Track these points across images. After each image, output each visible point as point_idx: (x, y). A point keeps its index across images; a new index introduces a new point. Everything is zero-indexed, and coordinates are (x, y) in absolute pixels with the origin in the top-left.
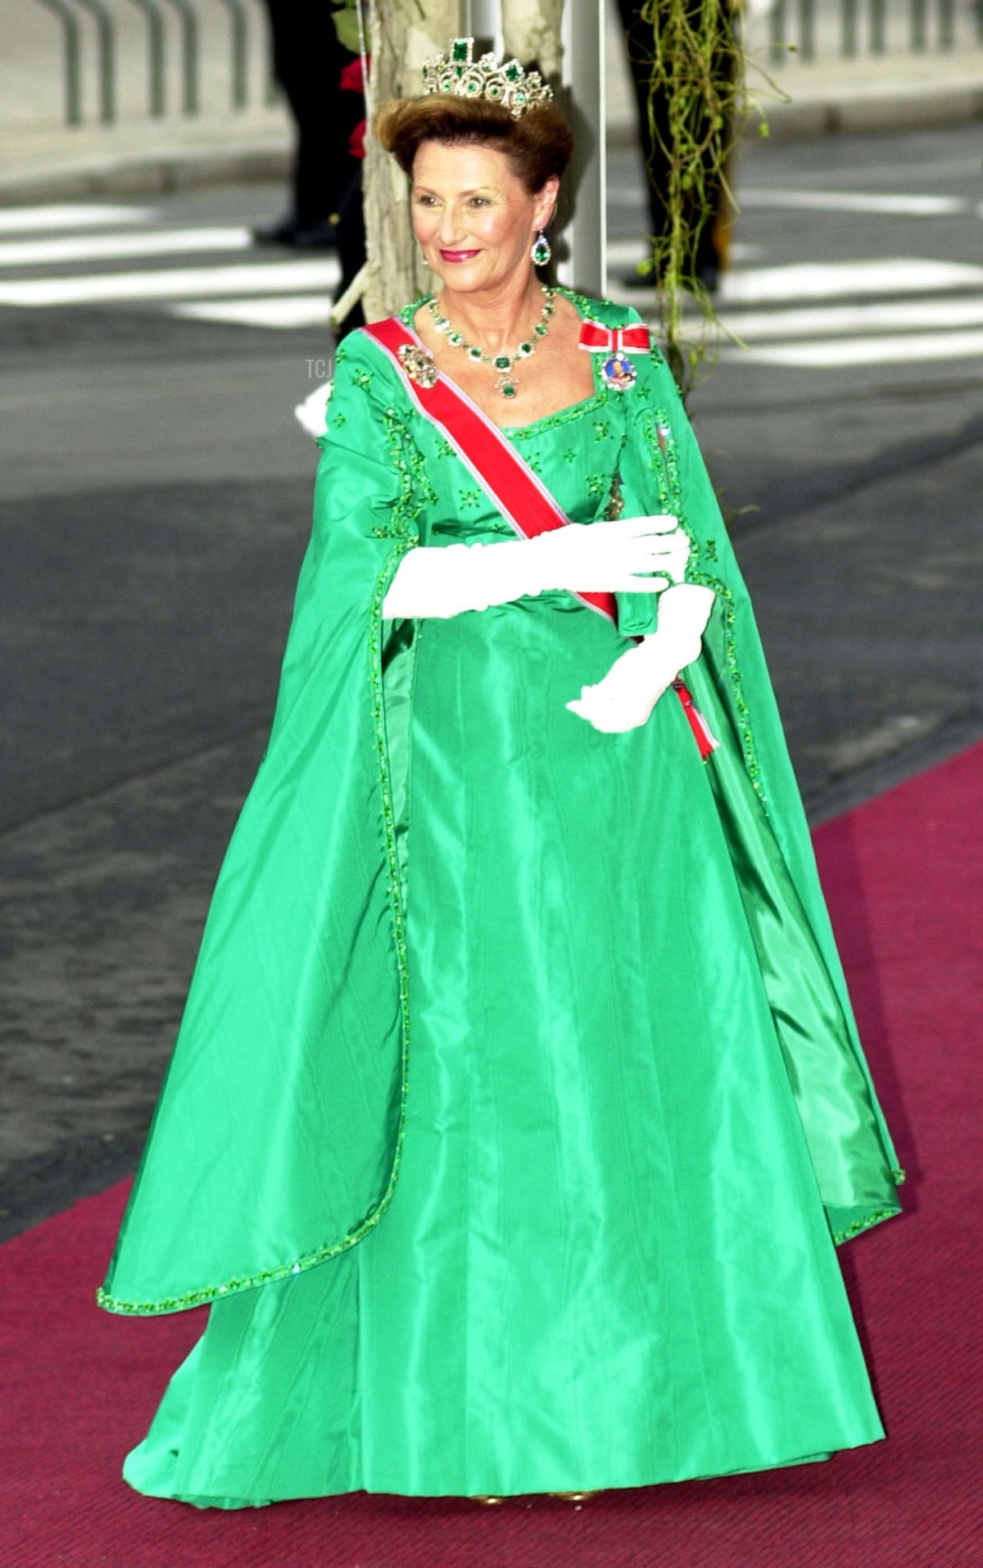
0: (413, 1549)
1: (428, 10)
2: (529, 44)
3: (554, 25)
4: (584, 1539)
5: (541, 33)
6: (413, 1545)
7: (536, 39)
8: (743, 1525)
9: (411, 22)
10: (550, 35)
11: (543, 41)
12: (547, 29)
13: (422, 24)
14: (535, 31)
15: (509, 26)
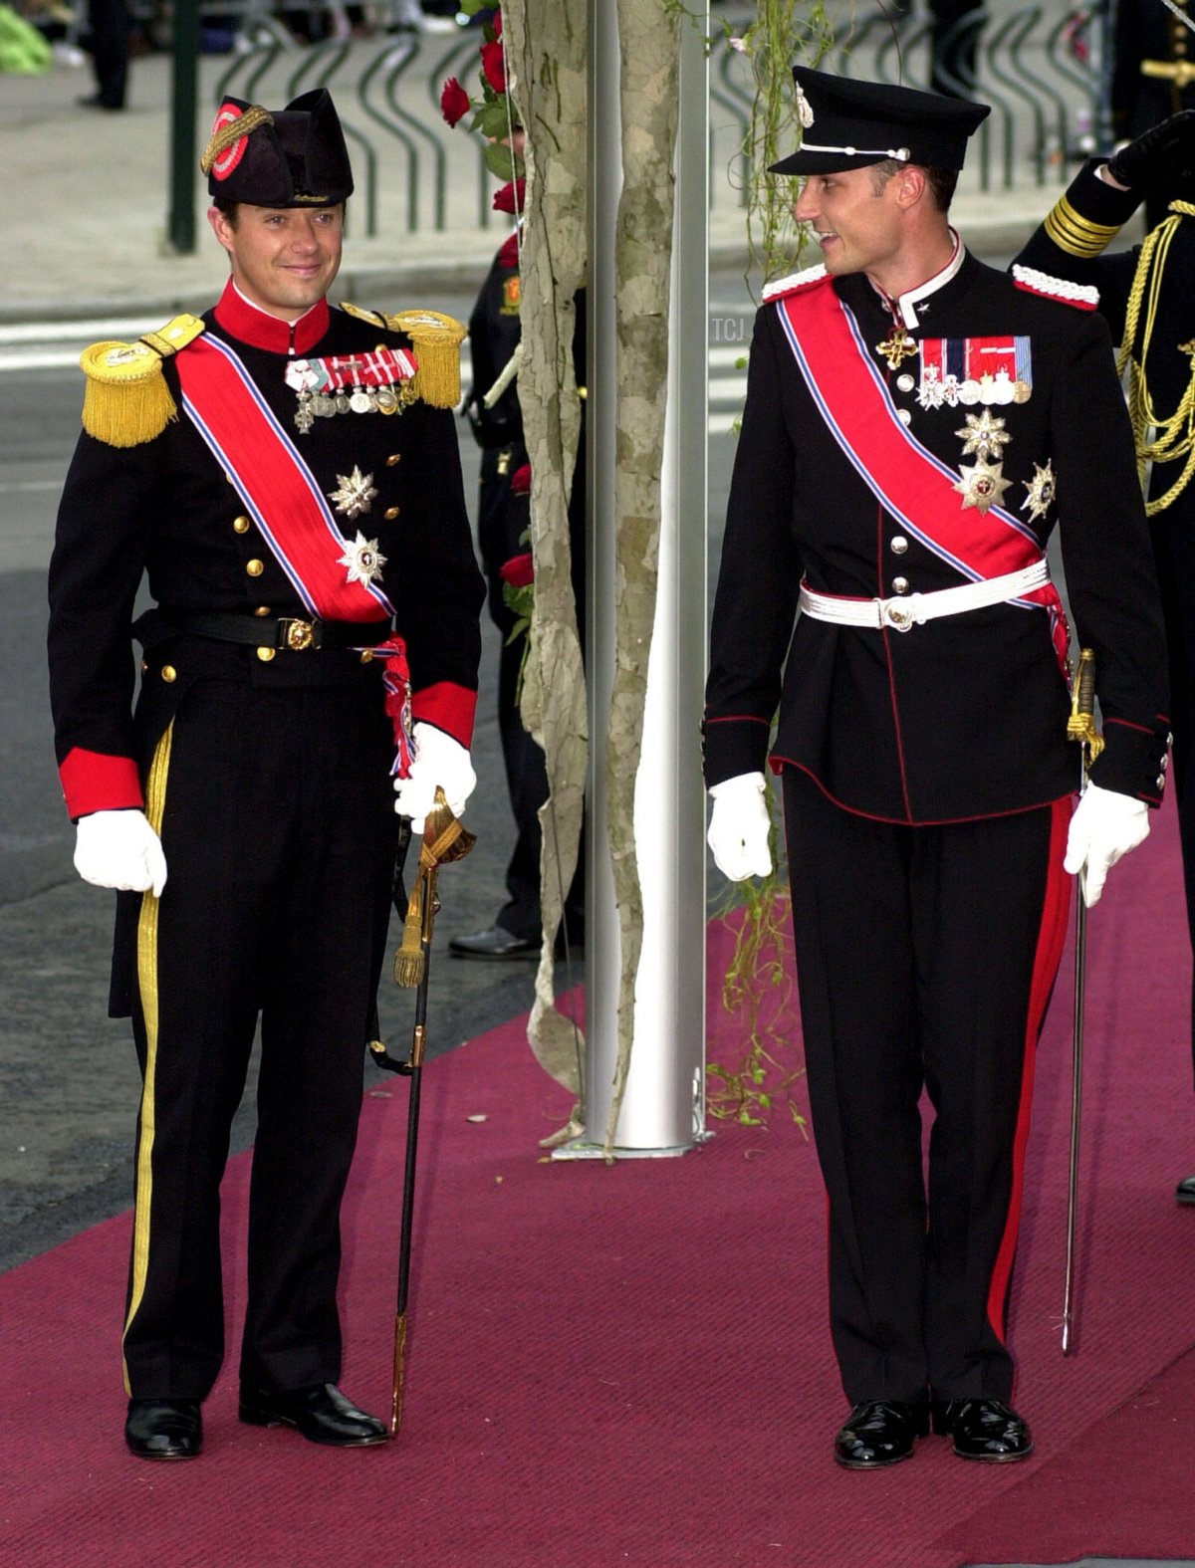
0: (530, 1440)
1: (562, 145)
2: (646, 174)
3: (667, 158)
4: (674, 1433)
5: (655, 164)
6: (529, 1437)
7: (651, 168)
8: (808, 1423)
9: (549, 155)
10: (663, 167)
11: (657, 171)
12: (661, 161)
13: (558, 156)
14: (650, 162)
15: (629, 157)
